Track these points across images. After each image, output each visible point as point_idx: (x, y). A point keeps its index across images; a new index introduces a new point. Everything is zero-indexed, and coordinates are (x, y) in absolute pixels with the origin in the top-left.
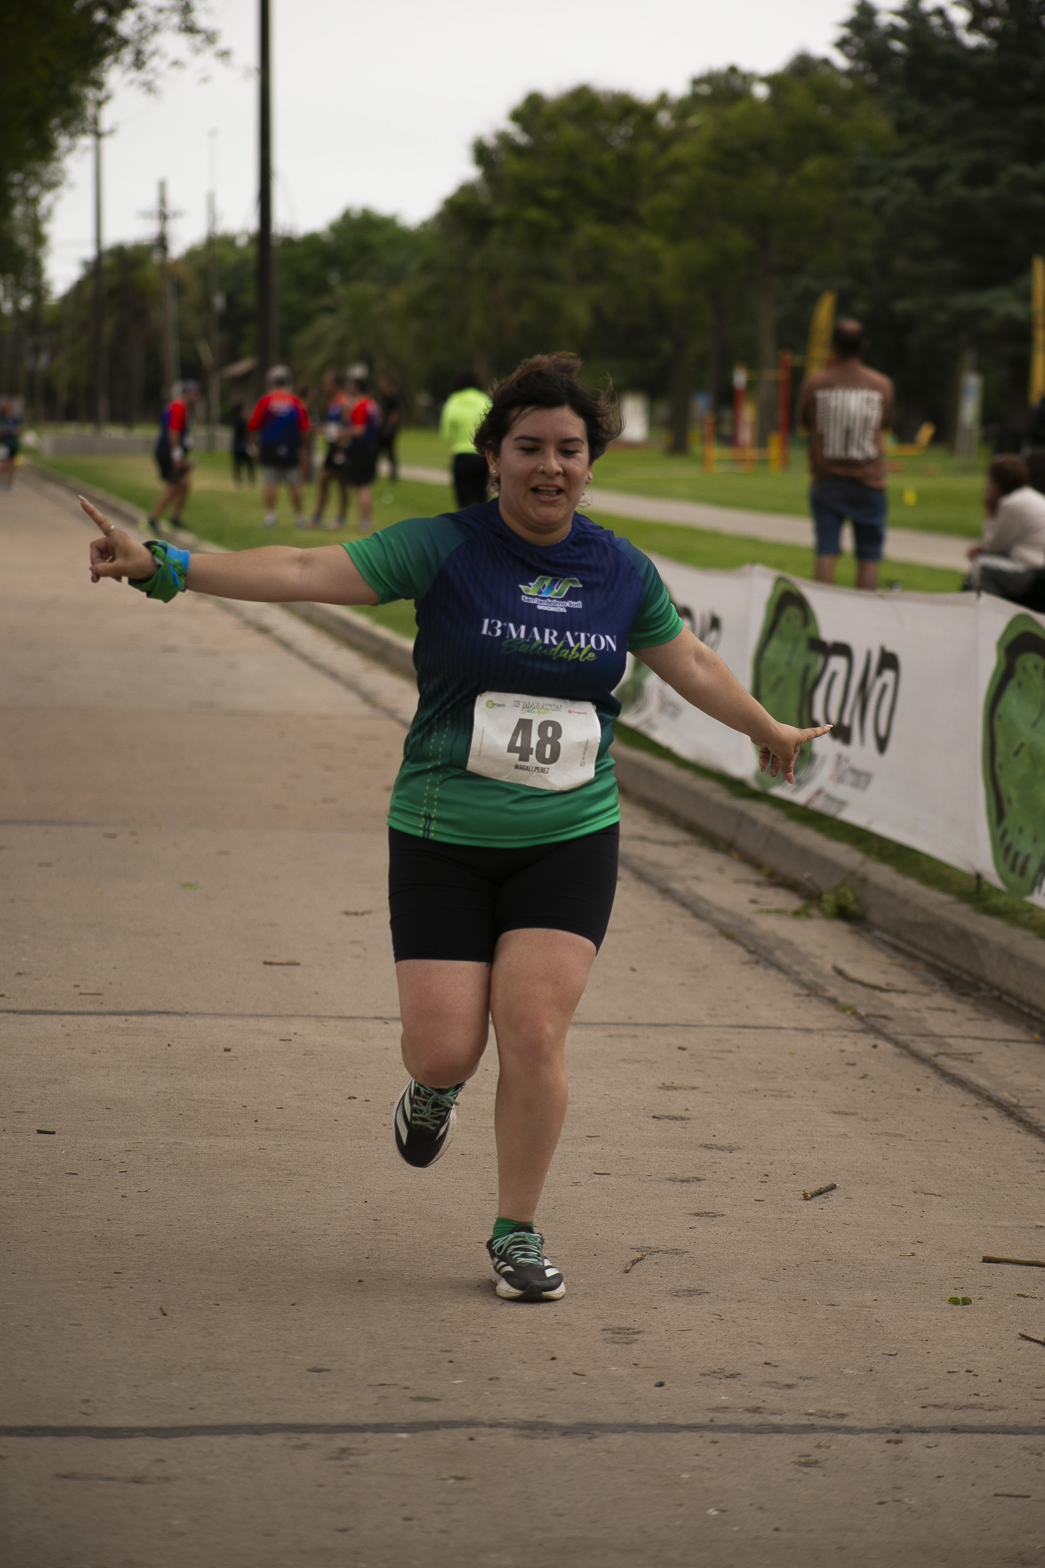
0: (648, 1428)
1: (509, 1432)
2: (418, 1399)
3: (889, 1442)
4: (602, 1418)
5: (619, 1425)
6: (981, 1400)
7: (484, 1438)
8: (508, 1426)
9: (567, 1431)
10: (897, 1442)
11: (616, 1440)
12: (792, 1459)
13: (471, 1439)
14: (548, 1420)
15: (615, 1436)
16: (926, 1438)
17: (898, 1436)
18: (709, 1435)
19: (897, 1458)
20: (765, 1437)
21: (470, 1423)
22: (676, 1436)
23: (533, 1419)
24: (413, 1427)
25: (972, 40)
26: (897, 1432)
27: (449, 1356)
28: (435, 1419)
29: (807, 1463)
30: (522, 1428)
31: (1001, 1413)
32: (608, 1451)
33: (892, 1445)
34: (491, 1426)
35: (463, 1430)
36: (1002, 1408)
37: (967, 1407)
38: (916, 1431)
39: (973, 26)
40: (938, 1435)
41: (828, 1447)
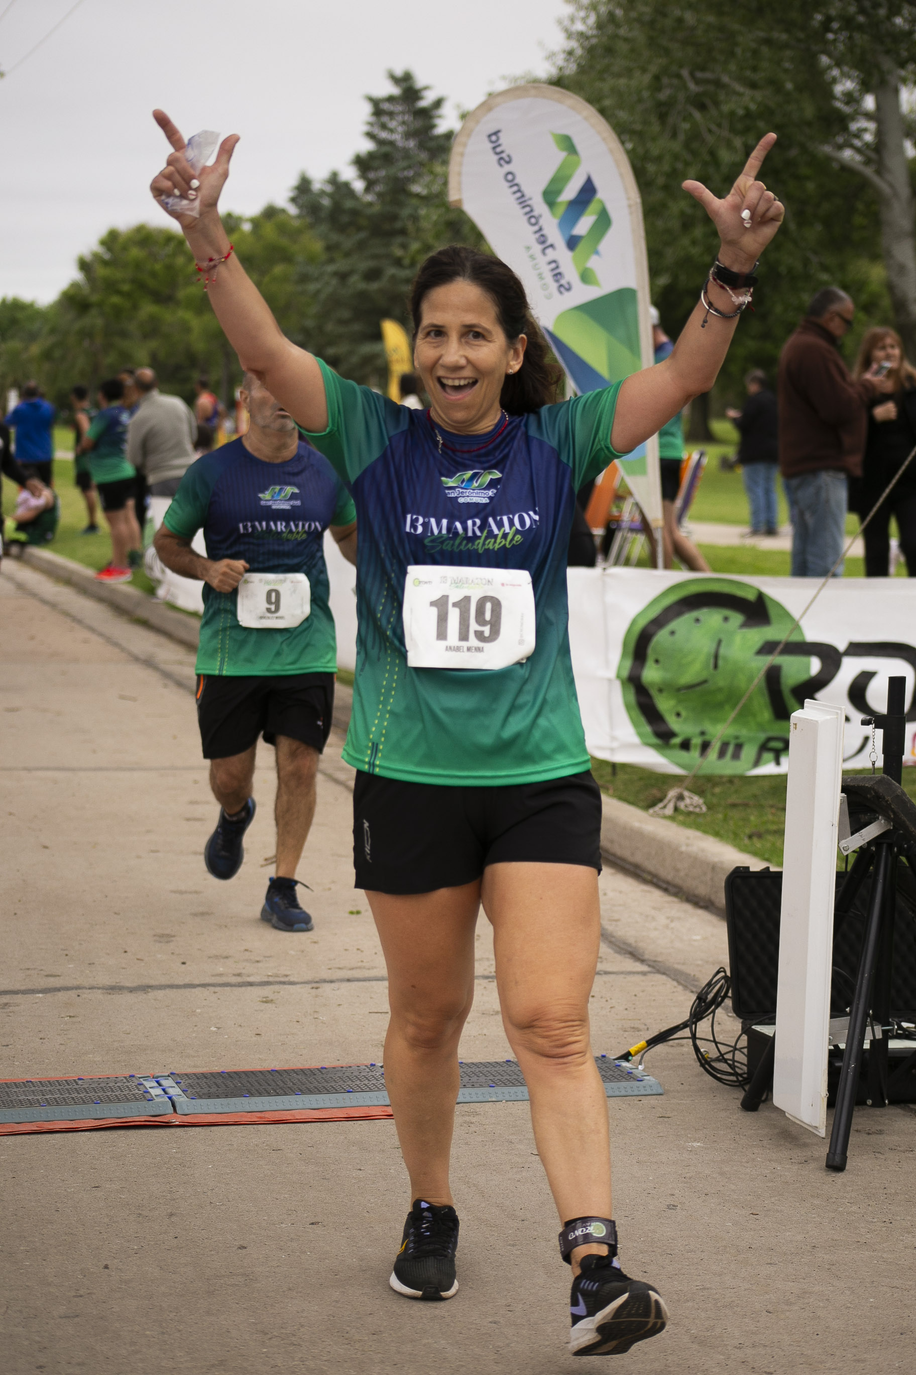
0: (178, 987)
1: (100, 991)
2: (47, 976)
3: (313, 988)
4: (152, 982)
5: (162, 986)
6: (364, 964)
7: (86, 995)
8: (99, 988)
9: (132, 990)
10: (317, 988)
11: (160, 994)
12: (259, 999)
13: (79, 996)
14: (122, 984)
15: (159, 991)
16: (333, 985)
17: (317, 985)
18: (212, 989)
19: (317, 996)
20: (243, 988)
21: (78, 988)
22: (193, 990)
23: (114, 984)
24: (45, 991)
25: (369, 198)
26: (317, 982)
27: (66, 952)
28: (58, 986)
29: (267, 1001)
30: (106, 989)
31: (375, 970)
32: (155, 1000)
33: (314, 990)
34: (89, 989)
35: (74, 991)
36: (375, 967)
37: (357, 968)
38: (328, 982)
39: (368, 189)
40: (340, 983)
41: (279, 992)
